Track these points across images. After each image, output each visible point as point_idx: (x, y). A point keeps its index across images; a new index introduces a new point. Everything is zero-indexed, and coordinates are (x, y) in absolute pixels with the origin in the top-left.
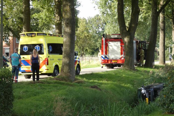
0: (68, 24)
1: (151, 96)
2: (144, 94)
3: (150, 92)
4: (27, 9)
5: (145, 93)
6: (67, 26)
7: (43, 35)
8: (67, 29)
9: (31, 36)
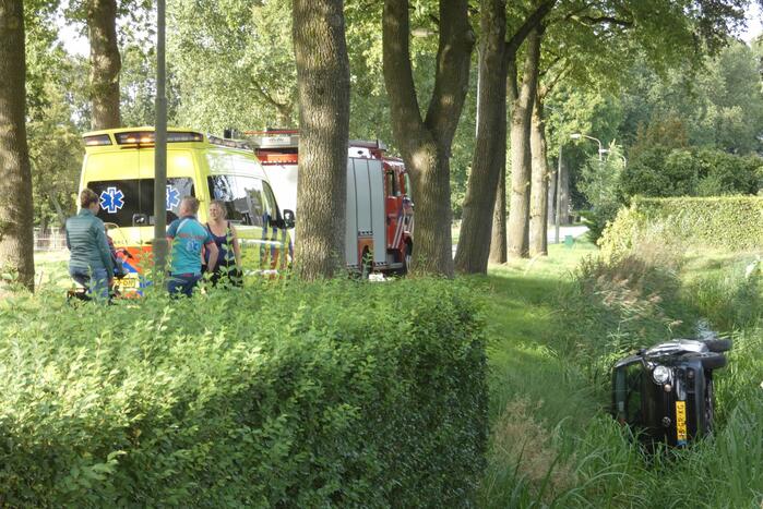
0: (321, 92)
1: (696, 392)
2: (667, 386)
3: (694, 378)
4: (11, 26)
5: (668, 382)
6: (317, 103)
7: (191, 139)
8: (316, 114)
9: (139, 143)
